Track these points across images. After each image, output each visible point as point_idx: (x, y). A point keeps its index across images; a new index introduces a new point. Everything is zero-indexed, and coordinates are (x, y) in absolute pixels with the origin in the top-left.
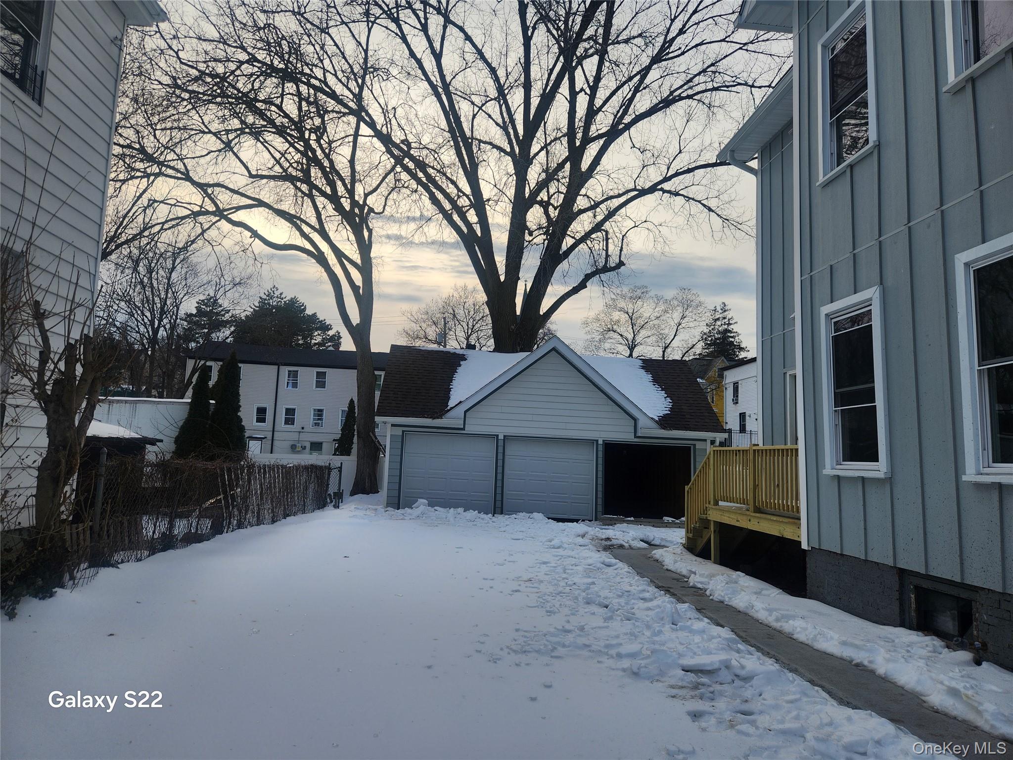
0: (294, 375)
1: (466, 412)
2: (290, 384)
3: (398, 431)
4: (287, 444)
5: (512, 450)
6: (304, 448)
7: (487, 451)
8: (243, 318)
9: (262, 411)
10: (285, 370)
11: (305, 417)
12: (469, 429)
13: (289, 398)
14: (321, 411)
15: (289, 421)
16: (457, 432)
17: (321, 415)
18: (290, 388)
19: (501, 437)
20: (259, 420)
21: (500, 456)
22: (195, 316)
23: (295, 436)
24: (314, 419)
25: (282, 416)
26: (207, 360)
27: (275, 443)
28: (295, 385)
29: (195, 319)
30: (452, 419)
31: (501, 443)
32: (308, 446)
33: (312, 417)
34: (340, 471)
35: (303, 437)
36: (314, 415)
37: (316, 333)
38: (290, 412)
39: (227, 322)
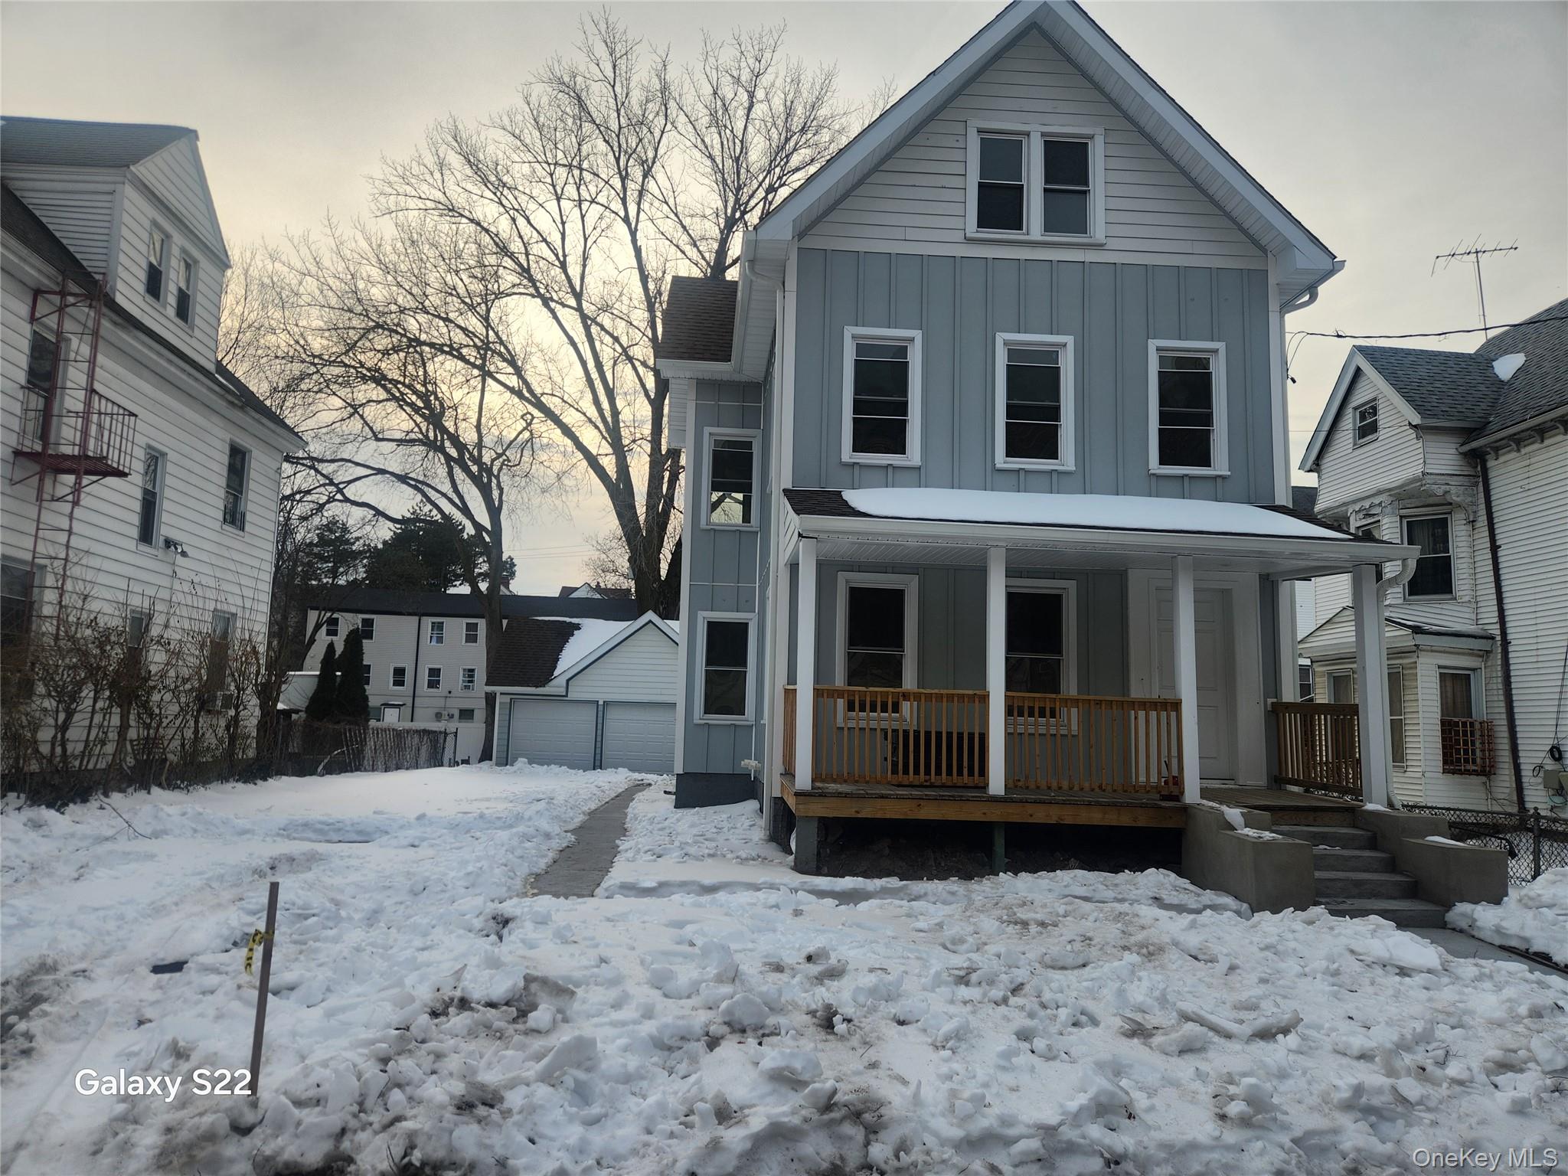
0: (439, 627)
1: (568, 681)
2: (434, 639)
3: (507, 699)
4: (432, 712)
5: (613, 716)
6: (451, 716)
7: (588, 716)
8: (380, 546)
9: (399, 673)
10: (428, 622)
11: (454, 679)
12: (572, 696)
13: (433, 655)
14: (473, 670)
15: (433, 684)
16: (561, 699)
17: (472, 676)
18: (434, 643)
19: (601, 703)
20: (396, 683)
21: (600, 721)
22: (316, 545)
23: (441, 703)
24: (464, 681)
25: (424, 677)
26: (333, 611)
27: (416, 710)
28: (440, 640)
29: (316, 550)
30: (556, 686)
31: (601, 708)
32: (457, 714)
33: (461, 678)
34: (456, 736)
35: (451, 703)
36: (464, 676)
37: (481, 560)
38: (434, 673)
39: (360, 552)
